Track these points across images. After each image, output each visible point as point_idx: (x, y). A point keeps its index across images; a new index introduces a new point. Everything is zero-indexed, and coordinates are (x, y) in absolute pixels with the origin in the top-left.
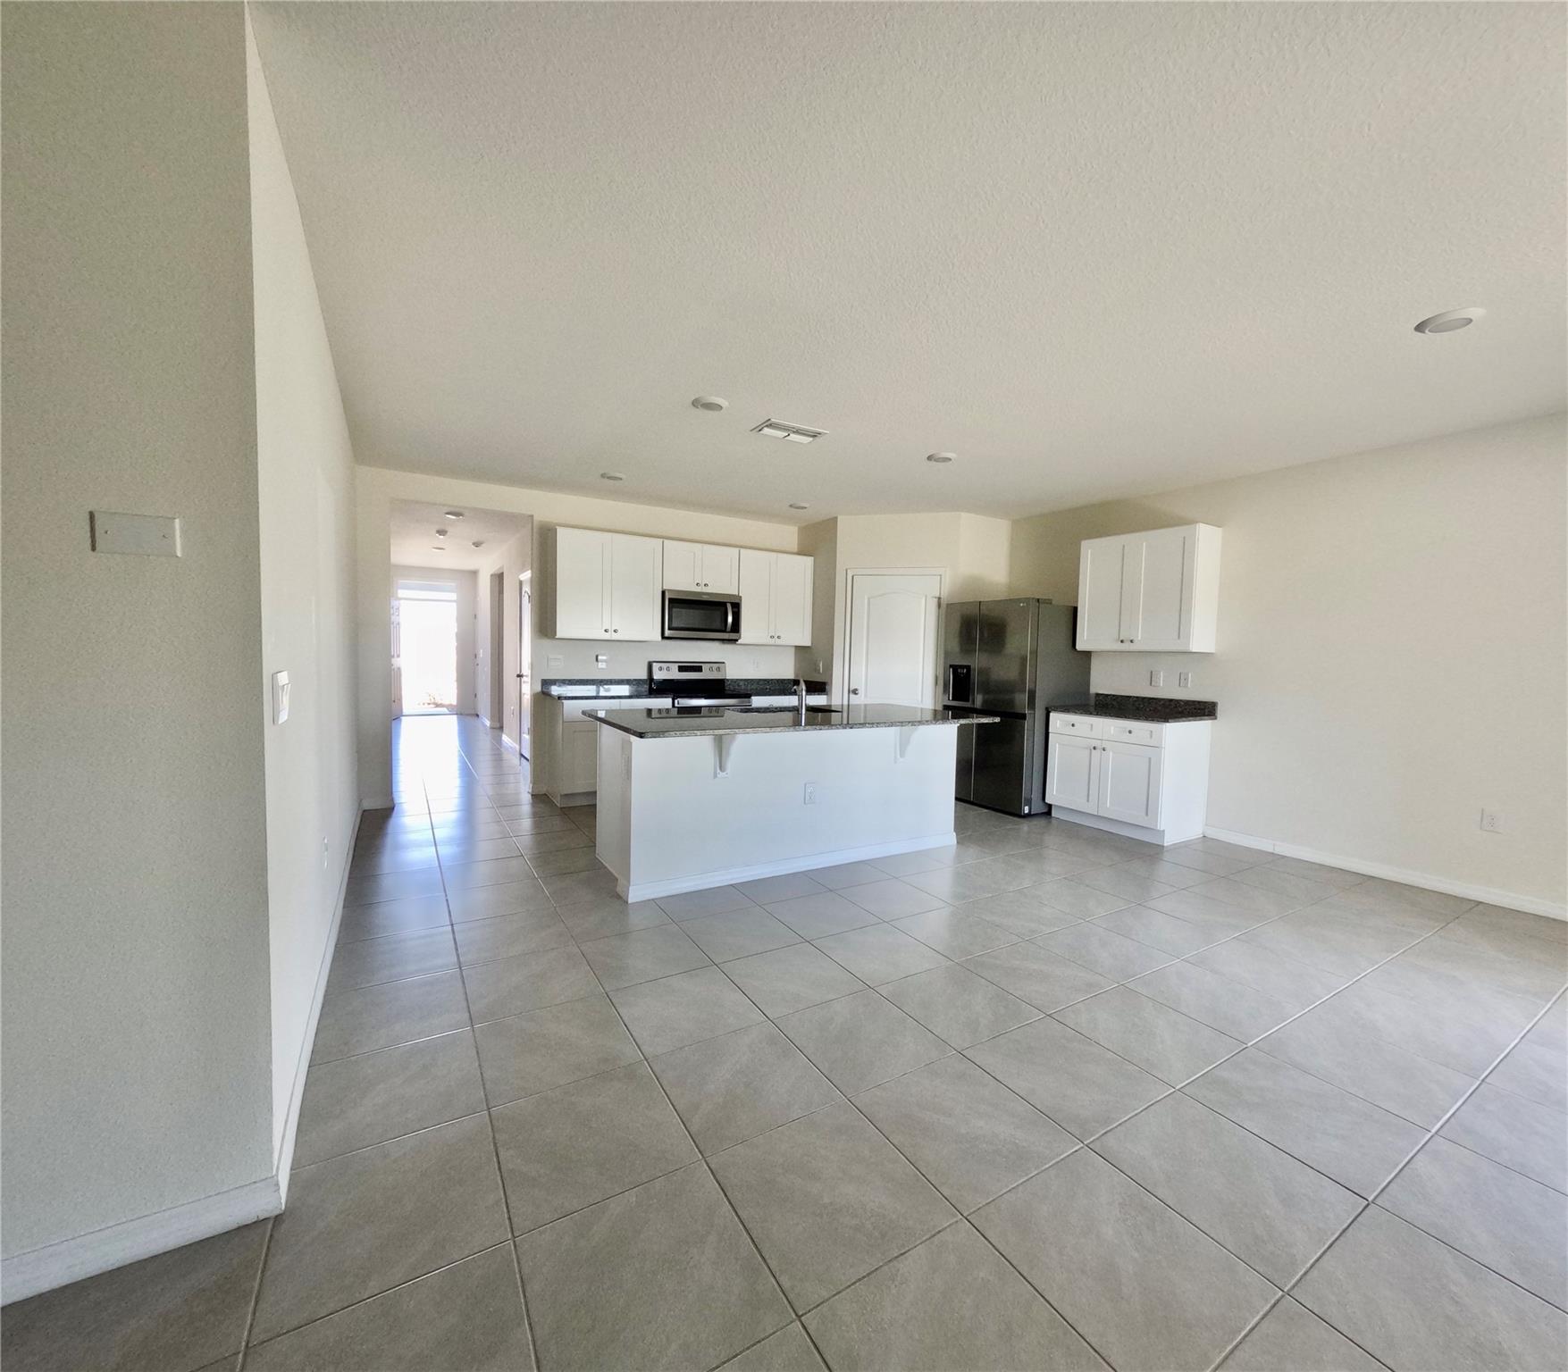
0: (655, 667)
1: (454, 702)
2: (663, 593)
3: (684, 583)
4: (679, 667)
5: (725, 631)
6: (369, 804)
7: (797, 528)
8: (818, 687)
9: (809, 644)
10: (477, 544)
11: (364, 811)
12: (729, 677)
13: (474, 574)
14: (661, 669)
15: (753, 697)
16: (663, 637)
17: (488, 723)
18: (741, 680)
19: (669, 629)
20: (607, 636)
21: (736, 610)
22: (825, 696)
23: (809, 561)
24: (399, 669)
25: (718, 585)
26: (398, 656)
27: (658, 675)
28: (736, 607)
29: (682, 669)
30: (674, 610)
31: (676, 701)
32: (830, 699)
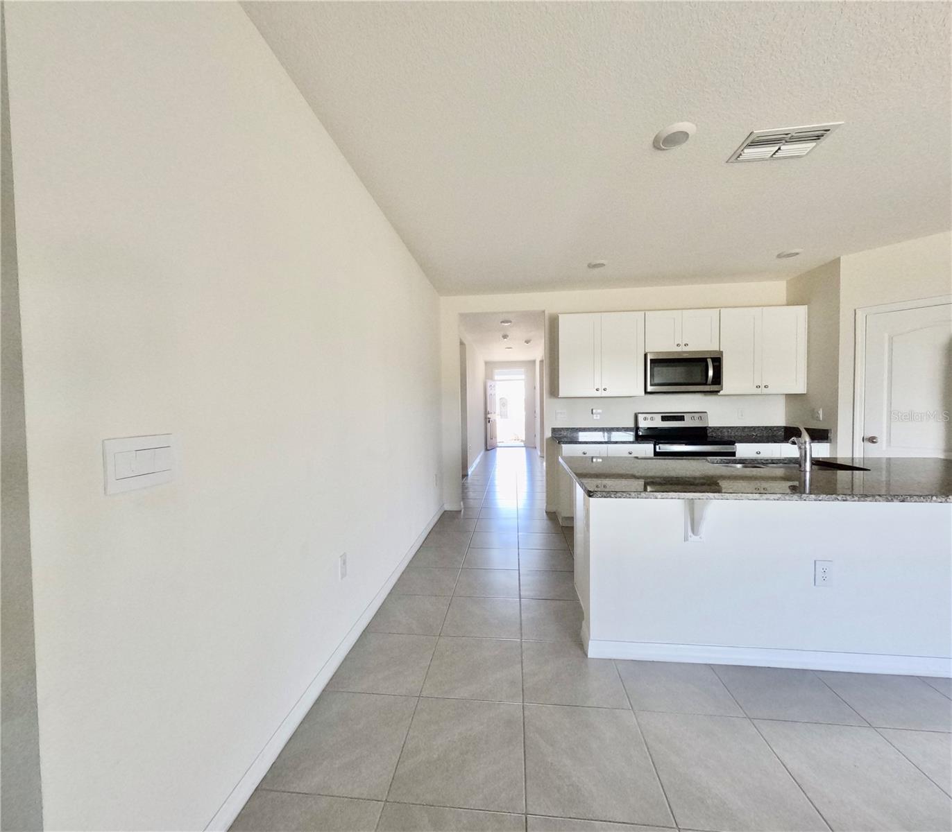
0: (641, 417)
1: (524, 439)
2: (646, 356)
3: (667, 345)
4: (662, 417)
5: (705, 384)
6: (447, 507)
7: (785, 282)
8: (820, 435)
9: (805, 392)
10: (527, 342)
11: (445, 511)
12: (710, 426)
14: (645, 419)
15: (736, 444)
16: (646, 392)
17: (539, 453)
18: (724, 427)
19: (651, 385)
20: (598, 394)
21: (717, 364)
22: (828, 444)
23: (802, 310)
24: (495, 420)
25: (697, 343)
26: (495, 413)
27: (643, 424)
28: (717, 361)
29: (664, 419)
30: (656, 369)
31: (657, 447)
32: (834, 449)
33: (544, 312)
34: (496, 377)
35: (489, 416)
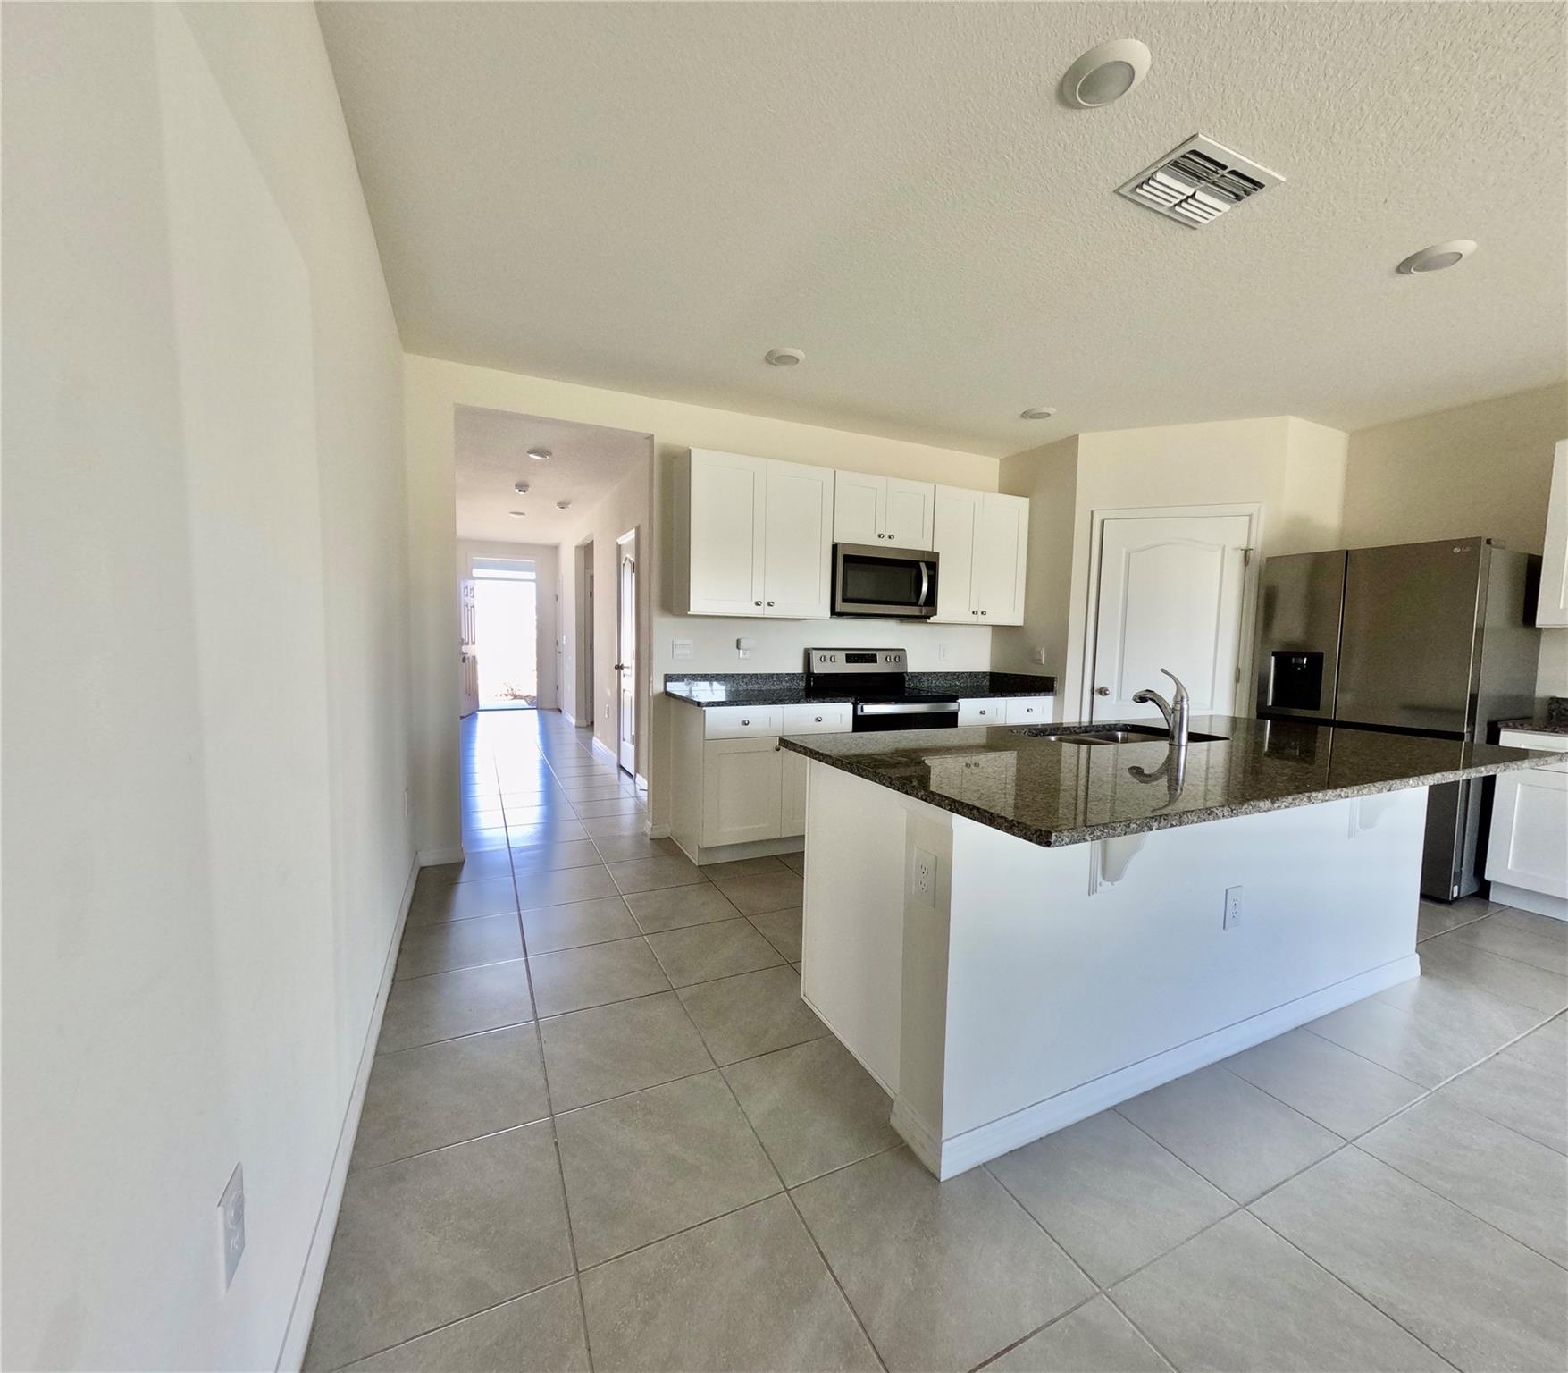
0: (815, 656)
1: (534, 693)
2: (835, 548)
3: (863, 534)
4: (847, 655)
5: (916, 604)
6: (430, 858)
7: (998, 461)
8: (1043, 685)
9: (1022, 624)
10: (562, 505)
11: (422, 869)
12: (910, 670)
13: (555, 549)
14: (823, 659)
15: (959, 700)
16: (834, 613)
17: (573, 721)
18: (924, 674)
19: (845, 600)
20: (757, 612)
21: (932, 573)
22: (1052, 697)
23: (1024, 503)
24: (474, 657)
25: (907, 538)
26: (474, 643)
27: (818, 668)
28: (933, 567)
29: (851, 658)
30: (850, 573)
31: (859, 707)
32: (1059, 708)
33: (651, 438)
34: (476, 572)
35: (464, 649)
